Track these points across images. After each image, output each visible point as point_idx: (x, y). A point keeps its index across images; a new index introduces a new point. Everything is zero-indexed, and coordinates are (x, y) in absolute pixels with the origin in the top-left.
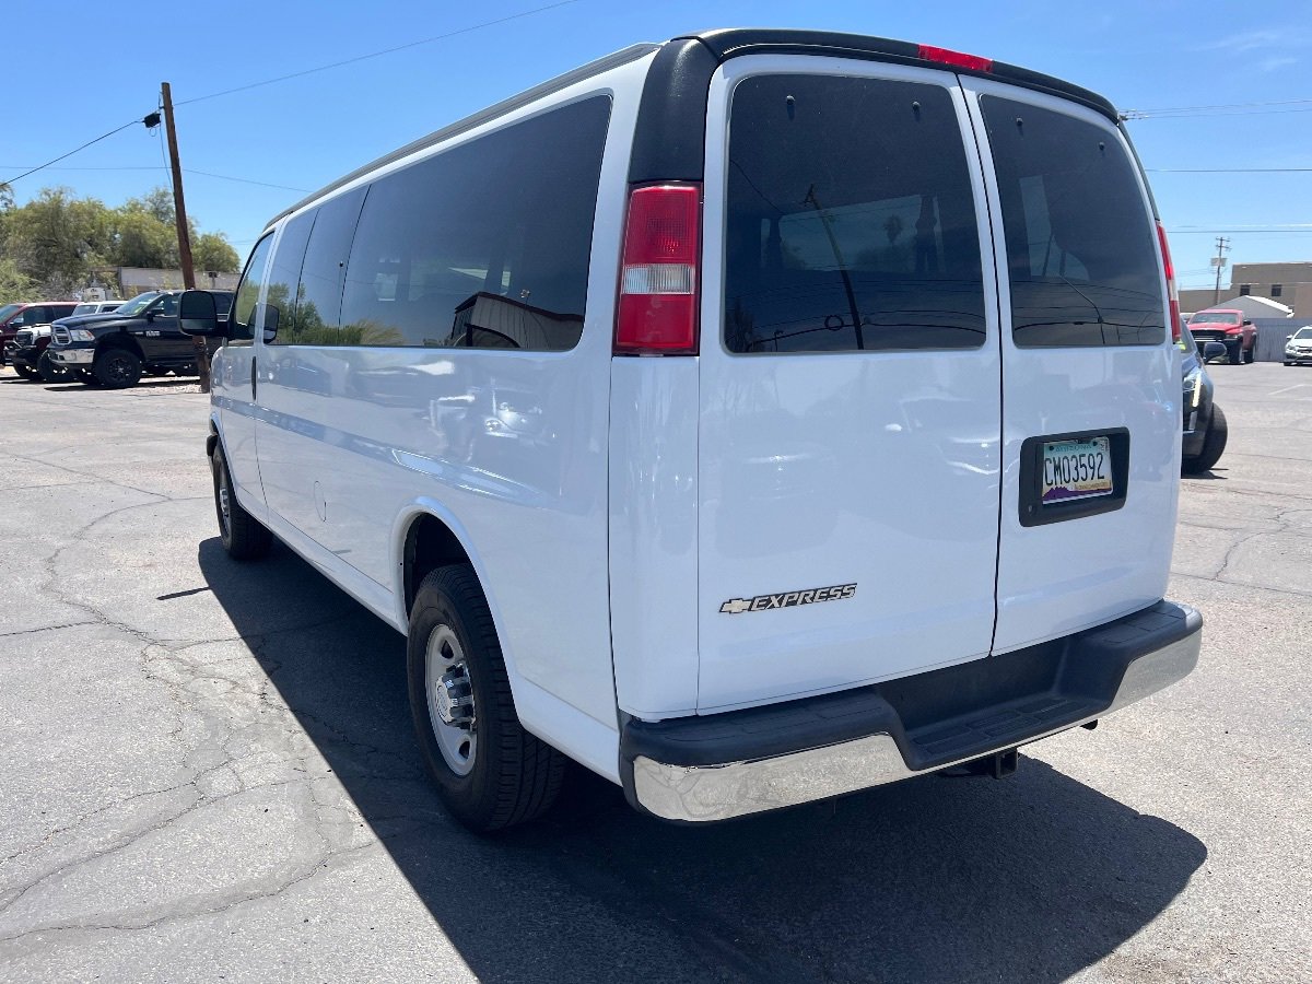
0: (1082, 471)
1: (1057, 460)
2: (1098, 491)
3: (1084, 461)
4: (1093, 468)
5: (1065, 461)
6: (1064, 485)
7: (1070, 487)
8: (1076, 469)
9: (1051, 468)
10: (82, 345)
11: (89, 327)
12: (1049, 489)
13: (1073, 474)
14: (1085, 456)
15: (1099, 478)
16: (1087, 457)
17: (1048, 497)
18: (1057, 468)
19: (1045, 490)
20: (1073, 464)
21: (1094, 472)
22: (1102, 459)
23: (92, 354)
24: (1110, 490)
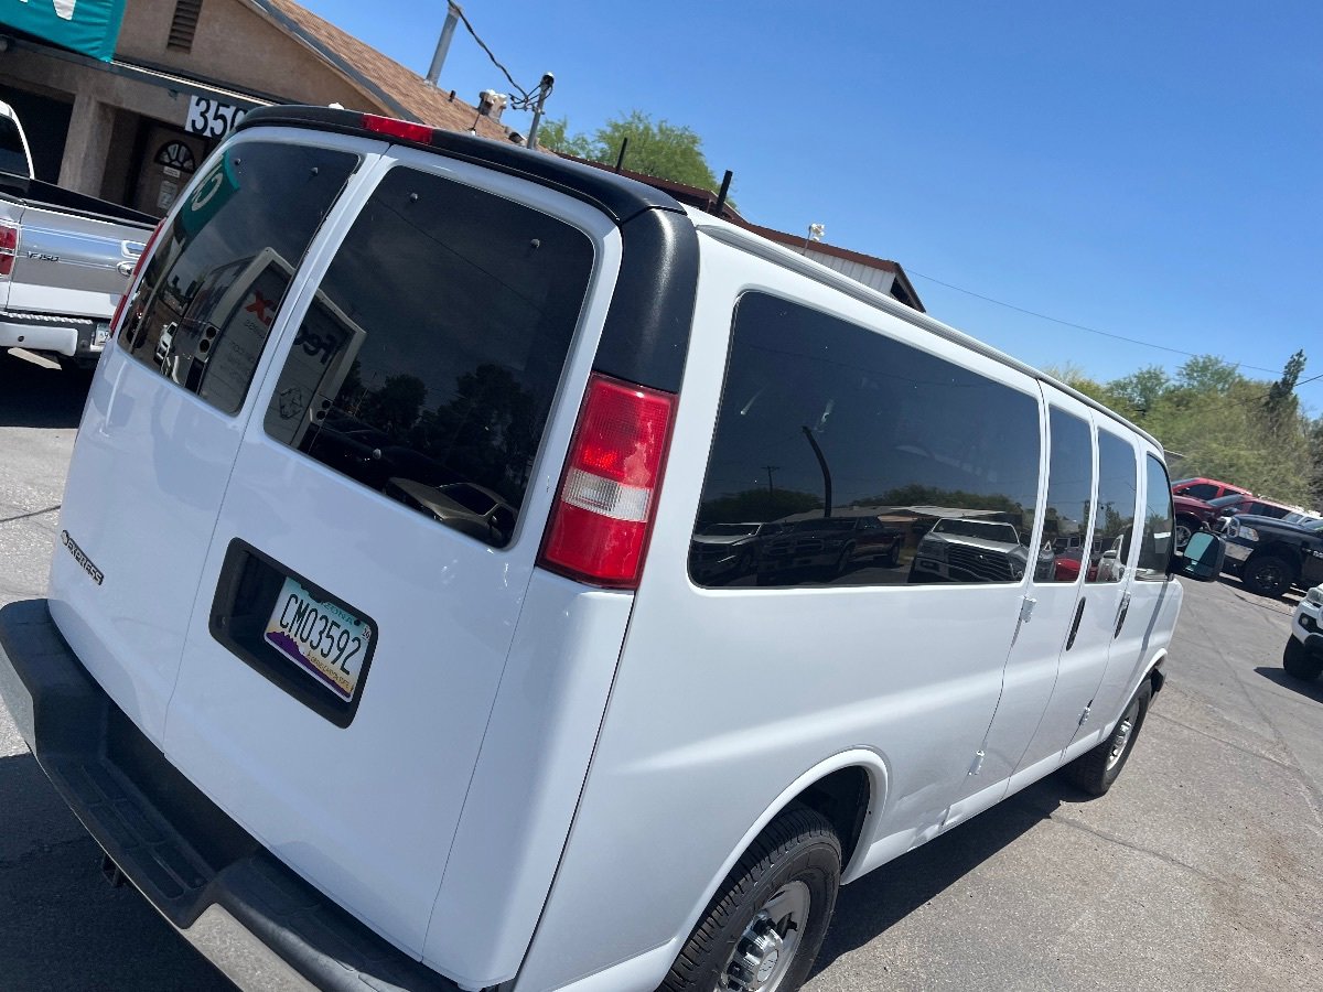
0: (326, 643)
1: (304, 606)
2: (333, 684)
3: (335, 632)
4: (342, 650)
5: (314, 614)
6: (297, 640)
7: (303, 649)
8: (321, 633)
9: (294, 607)
10: (1244, 542)
11: (1260, 527)
12: (279, 630)
13: (315, 637)
14: (338, 626)
15: (343, 669)
16: (342, 630)
17: (273, 636)
18: (300, 614)
19: (274, 626)
20: (320, 625)
21: (339, 656)
22: (357, 650)
23: (1249, 553)
24: (348, 695)
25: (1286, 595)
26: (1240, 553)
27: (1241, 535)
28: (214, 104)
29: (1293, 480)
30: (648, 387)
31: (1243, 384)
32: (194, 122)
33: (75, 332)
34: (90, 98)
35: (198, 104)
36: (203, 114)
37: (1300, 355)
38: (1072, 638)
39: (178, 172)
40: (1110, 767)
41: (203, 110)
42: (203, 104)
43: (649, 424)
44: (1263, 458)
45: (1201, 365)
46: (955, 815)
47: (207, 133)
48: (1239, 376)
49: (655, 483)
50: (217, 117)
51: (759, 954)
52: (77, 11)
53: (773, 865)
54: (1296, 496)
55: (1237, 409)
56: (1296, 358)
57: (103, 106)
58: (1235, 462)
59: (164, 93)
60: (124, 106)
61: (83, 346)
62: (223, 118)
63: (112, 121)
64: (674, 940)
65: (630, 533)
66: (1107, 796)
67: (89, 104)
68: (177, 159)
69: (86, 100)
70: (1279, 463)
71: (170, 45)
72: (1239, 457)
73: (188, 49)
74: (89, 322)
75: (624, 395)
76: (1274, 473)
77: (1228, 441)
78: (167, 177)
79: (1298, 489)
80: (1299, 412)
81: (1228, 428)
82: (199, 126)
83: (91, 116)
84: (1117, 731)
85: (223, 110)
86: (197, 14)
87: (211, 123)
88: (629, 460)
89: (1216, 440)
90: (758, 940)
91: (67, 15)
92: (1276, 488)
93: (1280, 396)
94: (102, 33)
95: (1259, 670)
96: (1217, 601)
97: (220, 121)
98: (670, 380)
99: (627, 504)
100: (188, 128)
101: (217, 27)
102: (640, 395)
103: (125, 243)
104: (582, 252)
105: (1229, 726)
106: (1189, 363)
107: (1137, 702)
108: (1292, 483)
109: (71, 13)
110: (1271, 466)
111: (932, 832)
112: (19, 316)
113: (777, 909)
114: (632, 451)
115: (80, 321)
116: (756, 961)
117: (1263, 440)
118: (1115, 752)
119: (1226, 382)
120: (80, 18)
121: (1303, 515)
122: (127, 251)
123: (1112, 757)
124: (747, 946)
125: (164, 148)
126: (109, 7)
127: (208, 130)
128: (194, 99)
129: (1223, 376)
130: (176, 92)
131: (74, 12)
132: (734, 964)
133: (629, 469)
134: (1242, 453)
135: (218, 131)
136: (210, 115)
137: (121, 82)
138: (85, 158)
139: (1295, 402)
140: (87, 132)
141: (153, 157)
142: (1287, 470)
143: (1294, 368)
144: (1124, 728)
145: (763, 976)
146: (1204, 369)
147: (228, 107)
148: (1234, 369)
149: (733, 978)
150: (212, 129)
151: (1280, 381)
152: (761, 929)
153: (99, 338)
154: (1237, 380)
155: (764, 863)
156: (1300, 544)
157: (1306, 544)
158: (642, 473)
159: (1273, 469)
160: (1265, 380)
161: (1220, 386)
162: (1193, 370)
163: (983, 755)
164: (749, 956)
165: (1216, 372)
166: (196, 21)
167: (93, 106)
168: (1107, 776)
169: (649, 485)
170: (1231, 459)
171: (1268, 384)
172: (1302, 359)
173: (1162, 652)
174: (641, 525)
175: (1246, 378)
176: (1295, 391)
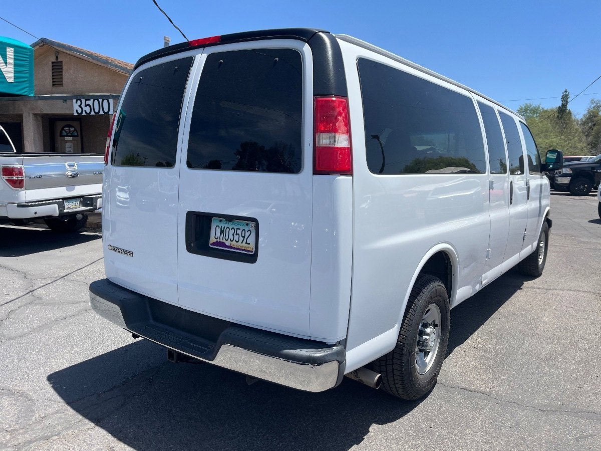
0: (236, 238)
1: (223, 228)
2: (244, 250)
3: (239, 232)
4: (244, 237)
5: (228, 229)
6: (224, 241)
7: (228, 243)
8: (233, 235)
9: (219, 230)
10: (565, 175)
11: (571, 167)
12: (216, 240)
13: (231, 237)
14: (240, 229)
15: (246, 243)
16: (241, 230)
17: (213, 244)
18: (222, 231)
19: (212, 240)
20: (232, 232)
21: (244, 239)
22: (250, 234)
23: (570, 179)
24: (252, 252)
25: (590, 194)
26: (566, 180)
27: (564, 172)
28: (83, 101)
29: (579, 145)
30: (336, 95)
31: (545, 112)
32: (77, 111)
33: (56, 205)
34: (29, 113)
35: (76, 103)
36: (80, 106)
37: (566, 91)
38: (511, 199)
39: (71, 138)
40: (540, 263)
41: (80, 104)
42: (79, 102)
43: (341, 109)
44: (563, 140)
45: (524, 108)
46: (486, 279)
47: (84, 113)
48: (543, 109)
49: (349, 132)
50: (86, 106)
51: (427, 335)
52: (15, 78)
53: (425, 294)
54: (581, 151)
55: (545, 122)
56: (565, 93)
57: (35, 115)
58: (551, 144)
59: (60, 102)
60: (45, 112)
61: (61, 211)
62: (89, 105)
63: (41, 120)
64: (397, 326)
65: (345, 152)
66: (542, 275)
67: (29, 116)
68: (69, 133)
69: (28, 114)
70: (571, 140)
71: (53, 85)
72: (552, 142)
73: (62, 85)
74: (61, 200)
75: (329, 100)
76: (570, 145)
77: (546, 137)
78: (67, 141)
79: (582, 149)
80: (573, 117)
81: (544, 131)
82: (80, 111)
83: (31, 120)
84: (538, 247)
85: (88, 102)
86: (62, 69)
87: (85, 109)
88: (337, 124)
89: (540, 137)
90: (426, 330)
91: (12, 80)
92: (573, 151)
93: (563, 111)
94: (27, 85)
95: (590, 222)
96: (562, 202)
97: (88, 107)
98: (343, 92)
99: (341, 141)
100: (75, 114)
101: (71, 71)
102: (334, 99)
103: (66, 164)
104: (296, 57)
105: (584, 242)
106: (518, 109)
107: (544, 232)
108: (579, 147)
109: (13, 79)
110: (567, 142)
111: (478, 288)
112: (33, 204)
113: (429, 318)
114: (337, 120)
115: (57, 201)
116: (427, 337)
117: (561, 133)
118: (540, 257)
119: (537, 113)
120: (17, 80)
121: (588, 158)
122: (68, 167)
123: (539, 259)
124: (422, 333)
125: (63, 129)
126: (27, 73)
127: (84, 112)
128: (74, 101)
129: (535, 111)
130: (66, 100)
131: (14, 78)
132: (419, 341)
133: (339, 127)
134: (553, 140)
135: (88, 112)
136: (83, 106)
137: (40, 103)
138: (34, 139)
139: (570, 113)
140: (32, 128)
141: (59, 134)
142: (575, 142)
143: (565, 98)
144: (541, 245)
145: (432, 344)
146: (526, 110)
147: (90, 100)
148: (539, 106)
149: (420, 347)
150: (85, 111)
151: (560, 105)
152: (425, 325)
153: (66, 207)
154: (542, 110)
155: (421, 294)
156: (590, 169)
157: (593, 168)
158: (343, 128)
159: (569, 143)
160: (554, 107)
161: (535, 115)
162: (521, 112)
163: (490, 250)
164: (424, 337)
165: (532, 110)
166: (62, 72)
167: (31, 116)
168: (540, 267)
169: (347, 133)
170: (549, 144)
171: (556, 108)
172: (567, 93)
173: (548, 208)
174: (348, 148)
175: (545, 109)
176: (568, 108)
